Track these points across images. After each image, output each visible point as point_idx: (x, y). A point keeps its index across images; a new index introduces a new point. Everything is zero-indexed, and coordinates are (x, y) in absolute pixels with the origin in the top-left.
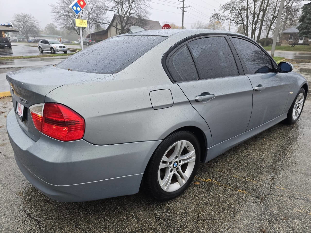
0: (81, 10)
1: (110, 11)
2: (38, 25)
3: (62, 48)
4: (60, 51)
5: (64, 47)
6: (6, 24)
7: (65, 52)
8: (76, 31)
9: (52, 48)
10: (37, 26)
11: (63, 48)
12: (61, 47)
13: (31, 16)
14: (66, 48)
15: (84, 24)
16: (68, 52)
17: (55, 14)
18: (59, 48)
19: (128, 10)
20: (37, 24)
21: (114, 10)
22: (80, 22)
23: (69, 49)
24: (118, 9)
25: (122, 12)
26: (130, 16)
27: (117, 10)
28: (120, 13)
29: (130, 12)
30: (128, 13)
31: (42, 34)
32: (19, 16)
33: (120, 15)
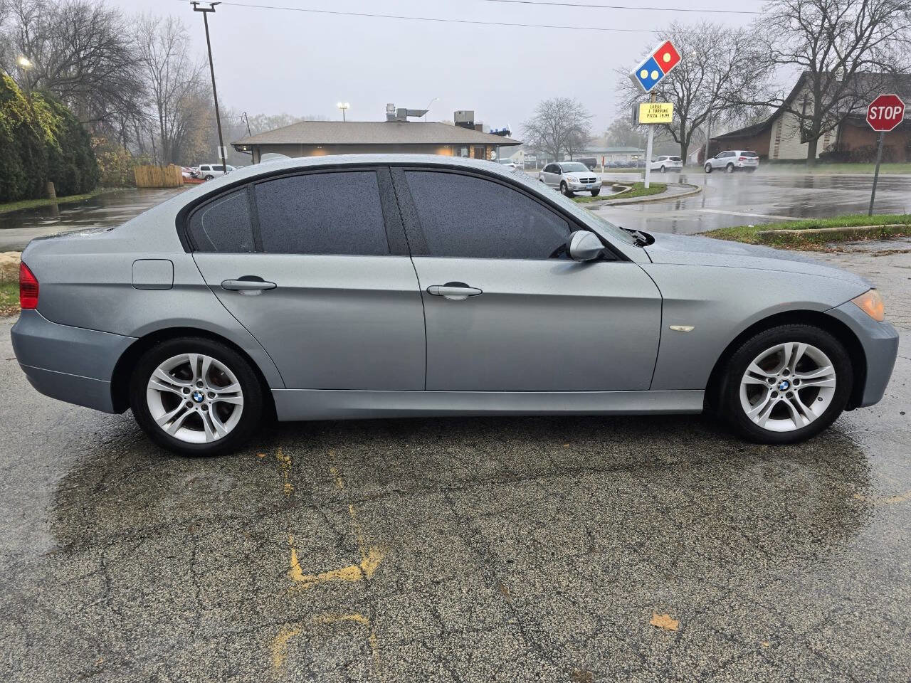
0: (661, 75)
1: (788, 62)
2: (587, 124)
3: (587, 182)
4: (581, 190)
5: (593, 180)
6: (500, 130)
7: (595, 192)
8: (673, 133)
9: (563, 182)
10: (584, 127)
11: (590, 182)
12: (583, 181)
13: (577, 103)
14: (598, 182)
15: (664, 114)
16: (605, 192)
17: (625, 91)
18: (579, 184)
19: (851, 52)
20: (584, 121)
21: (801, 60)
22: (652, 110)
23: (605, 184)
24: (815, 55)
25: (825, 62)
26: (856, 71)
27: (811, 58)
28: (818, 66)
29: (858, 57)
30: (849, 63)
31: (590, 146)
32: (549, 105)
33: (818, 70)
